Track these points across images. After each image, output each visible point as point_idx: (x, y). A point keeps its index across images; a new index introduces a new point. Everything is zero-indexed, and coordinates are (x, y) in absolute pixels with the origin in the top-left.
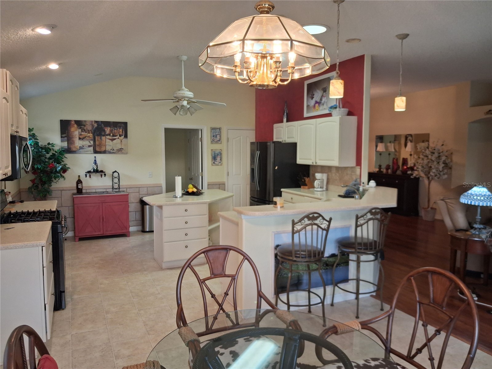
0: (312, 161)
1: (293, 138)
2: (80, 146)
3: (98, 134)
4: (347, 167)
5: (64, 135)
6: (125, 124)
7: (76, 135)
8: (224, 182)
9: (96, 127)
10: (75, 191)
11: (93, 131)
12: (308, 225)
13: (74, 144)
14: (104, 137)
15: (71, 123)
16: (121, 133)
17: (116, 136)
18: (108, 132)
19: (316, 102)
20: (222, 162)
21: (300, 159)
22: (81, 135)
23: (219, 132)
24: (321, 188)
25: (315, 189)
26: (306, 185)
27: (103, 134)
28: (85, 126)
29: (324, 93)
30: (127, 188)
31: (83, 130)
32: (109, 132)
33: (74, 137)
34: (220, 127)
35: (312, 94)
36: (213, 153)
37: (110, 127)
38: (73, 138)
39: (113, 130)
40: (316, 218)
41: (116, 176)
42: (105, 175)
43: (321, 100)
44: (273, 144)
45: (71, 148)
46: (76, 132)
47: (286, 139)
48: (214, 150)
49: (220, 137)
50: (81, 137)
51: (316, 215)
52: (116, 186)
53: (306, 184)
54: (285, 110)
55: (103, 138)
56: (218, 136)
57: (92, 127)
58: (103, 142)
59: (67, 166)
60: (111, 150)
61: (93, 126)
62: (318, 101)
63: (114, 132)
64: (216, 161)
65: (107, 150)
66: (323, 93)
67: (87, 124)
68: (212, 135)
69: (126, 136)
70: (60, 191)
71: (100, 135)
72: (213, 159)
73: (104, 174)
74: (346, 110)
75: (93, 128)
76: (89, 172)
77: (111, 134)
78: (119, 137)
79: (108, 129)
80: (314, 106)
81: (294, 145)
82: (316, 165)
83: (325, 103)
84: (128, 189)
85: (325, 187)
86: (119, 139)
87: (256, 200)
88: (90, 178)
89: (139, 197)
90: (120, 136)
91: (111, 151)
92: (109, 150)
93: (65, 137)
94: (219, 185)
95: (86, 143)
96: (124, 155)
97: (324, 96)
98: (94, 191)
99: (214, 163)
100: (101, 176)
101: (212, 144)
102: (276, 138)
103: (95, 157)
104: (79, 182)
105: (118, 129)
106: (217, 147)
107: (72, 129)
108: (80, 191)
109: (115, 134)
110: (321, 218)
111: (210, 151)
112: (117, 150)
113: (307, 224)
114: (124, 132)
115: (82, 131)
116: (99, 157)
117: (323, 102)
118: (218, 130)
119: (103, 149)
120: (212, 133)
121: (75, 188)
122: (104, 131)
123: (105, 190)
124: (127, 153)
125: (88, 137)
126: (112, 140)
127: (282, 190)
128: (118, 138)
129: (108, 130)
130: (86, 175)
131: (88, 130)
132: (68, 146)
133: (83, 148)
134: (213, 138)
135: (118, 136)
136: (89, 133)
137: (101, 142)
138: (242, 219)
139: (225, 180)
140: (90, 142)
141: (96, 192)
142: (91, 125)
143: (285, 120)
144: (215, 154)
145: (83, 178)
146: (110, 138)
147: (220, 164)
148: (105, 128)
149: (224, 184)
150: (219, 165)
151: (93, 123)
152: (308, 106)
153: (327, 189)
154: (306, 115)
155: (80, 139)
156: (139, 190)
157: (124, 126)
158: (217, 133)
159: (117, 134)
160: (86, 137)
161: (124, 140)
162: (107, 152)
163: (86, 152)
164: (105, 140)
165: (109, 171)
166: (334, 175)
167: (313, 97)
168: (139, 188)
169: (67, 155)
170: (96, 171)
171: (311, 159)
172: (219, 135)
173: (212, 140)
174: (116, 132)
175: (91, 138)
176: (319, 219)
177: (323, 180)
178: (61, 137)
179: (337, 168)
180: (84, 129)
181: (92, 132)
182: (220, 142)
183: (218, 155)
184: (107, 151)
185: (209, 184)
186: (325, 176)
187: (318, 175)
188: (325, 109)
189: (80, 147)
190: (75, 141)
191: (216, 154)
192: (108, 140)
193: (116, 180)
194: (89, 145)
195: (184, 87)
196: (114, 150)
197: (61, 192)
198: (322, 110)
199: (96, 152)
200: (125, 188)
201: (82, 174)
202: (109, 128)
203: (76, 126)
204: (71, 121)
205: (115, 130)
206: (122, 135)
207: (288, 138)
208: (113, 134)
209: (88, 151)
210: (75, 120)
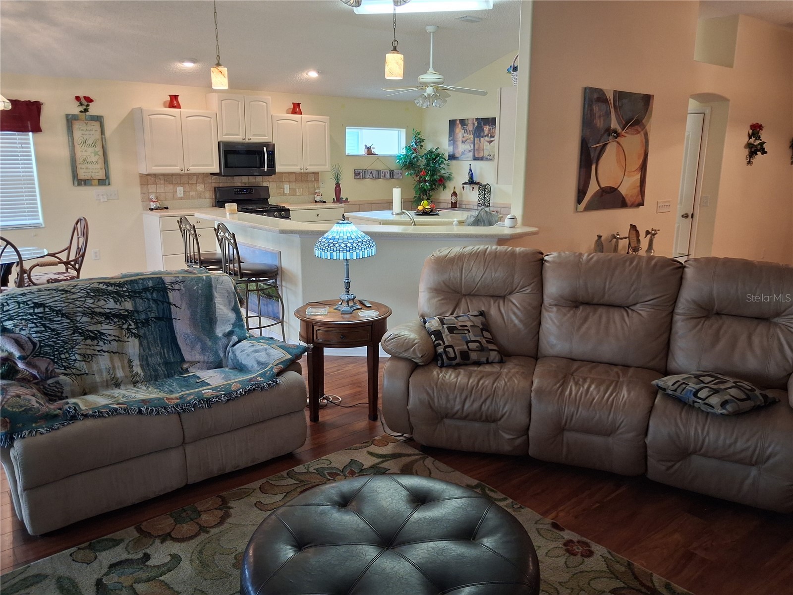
5: (451, 138)
7: (460, 137)
9: (476, 126)
13: (458, 149)
15: (456, 123)
17: (493, 137)
18: (486, 132)
22: (464, 137)
27: (482, 134)
28: (467, 125)
31: (466, 131)
37: (488, 125)
38: (457, 141)
39: (491, 129)
45: (455, 154)
46: (459, 132)
50: (464, 140)
55: (482, 139)
57: (473, 127)
58: (482, 145)
61: (474, 124)
63: (491, 131)
65: (484, 155)
67: (469, 123)
71: (479, 136)
77: (489, 135)
84: (502, 209)
86: (495, 141)
92: (487, 156)
93: (452, 140)
95: (467, 147)
104: (454, 194)
107: (457, 130)
112: (493, 155)
115: (464, 132)
116: (475, 164)
119: (481, 155)
122: (483, 130)
125: (469, 139)
126: (490, 142)
129: (487, 129)
130: (463, 187)
131: (470, 131)
132: (453, 151)
133: (465, 153)
136: (470, 134)
137: (480, 145)
140: (470, 146)
142: (472, 124)
146: (488, 139)
148: (484, 126)
151: (474, 121)
155: (463, 142)
160: (467, 139)
162: (484, 159)
163: (466, 158)
164: (483, 143)
169: (454, 162)
175: (472, 140)
178: (449, 140)
180: (466, 130)
181: (472, 133)
184: (484, 157)
189: (462, 152)
190: (458, 145)
192: (486, 143)
194: (470, 149)
196: (490, 155)
199: (475, 159)
202: (488, 127)
203: (460, 125)
204: (457, 120)
208: (491, 135)
209: (468, 157)
210: (460, 120)
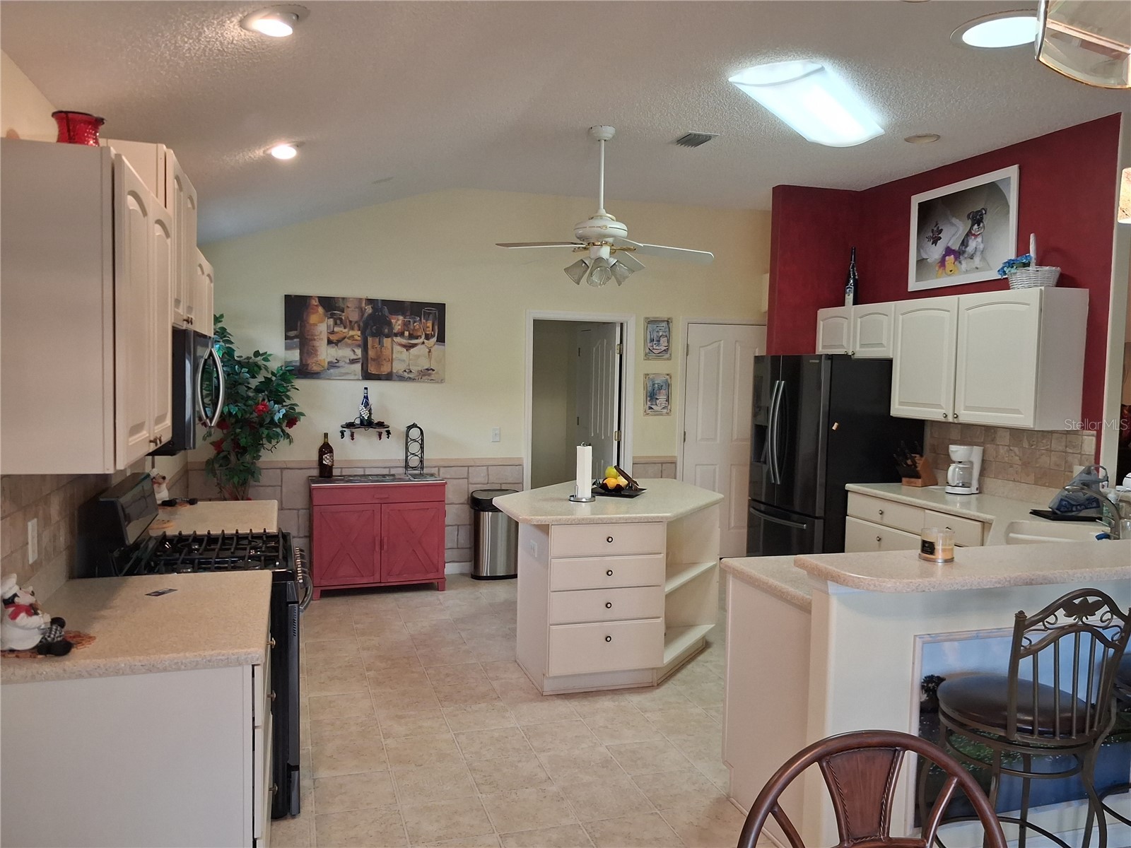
0: (944, 411)
1: (881, 345)
2: (329, 360)
3: (374, 331)
4: (1052, 432)
5: (292, 334)
6: (441, 308)
7: (321, 332)
8: (675, 457)
9: (370, 315)
10: (315, 472)
11: (362, 324)
12: (1065, 630)
13: (317, 355)
14: (390, 339)
15: (310, 303)
16: (429, 331)
17: (417, 338)
18: (396, 327)
19: (949, 251)
20: (669, 407)
21: (901, 403)
22: (333, 333)
23: (667, 330)
24: (963, 486)
25: (949, 489)
26: (916, 475)
27: (386, 331)
28: (343, 312)
29: (976, 226)
30: (439, 467)
31: (339, 321)
32: (400, 327)
33: (315, 337)
34: (669, 316)
35: (935, 229)
36: (650, 384)
37: (404, 314)
38: (315, 340)
39: (412, 323)
40: (1091, 609)
41: (414, 435)
42: (388, 433)
43: (964, 243)
44: (830, 361)
45: (308, 365)
46: (321, 326)
47: (858, 349)
48: (651, 377)
49: (668, 342)
50: (333, 338)
51: (1091, 599)
52: (414, 461)
53: (917, 472)
54: (851, 272)
55: (387, 341)
56: (664, 341)
57: (360, 314)
58: (386, 352)
59: (298, 410)
60: (405, 371)
61: (362, 311)
62: (956, 247)
63: (412, 327)
64: (656, 405)
65: (394, 371)
66: (973, 225)
67: (348, 307)
68: (649, 337)
69: (441, 339)
70: (279, 471)
71: (379, 334)
72: (649, 398)
73: (386, 431)
74: (1050, 272)
75: (362, 315)
76: (350, 425)
77: (407, 333)
78: (426, 341)
79: (398, 320)
80: (942, 263)
81: (885, 366)
82: (956, 421)
83: (978, 253)
84: (443, 471)
85: (975, 484)
86: (423, 346)
87: (763, 507)
88: (353, 439)
89: (468, 489)
90: (427, 337)
91: (405, 374)
92: (401, 372)
93: (296, 337)
94: (662, 463)
95: (345, 353)
96: (436, 385)
97: (974, 235)
98: (360, 472)
99: (651, 408)
100: (380, 435)
101: (648, 359)
102: (824, 347)
103: (366, 388)
104: (326, 449)
105: (423, 321)
106: (659, 368)
107: (313, 319)
108: (326, 472)
109: (415, 334)
110: (1106, 608)
111: (642, 378)
112: (418, 371)
113: (1063, 628)
114: (436, 327)
115: (336, 324)
116: (375, 387)
117: (970, 249)
118: (664, 324)
119: (385, 369)
120: (648, 332)
121: (316, 464)
122: (390, 324)
123: (388, 469)
124: (442, 381)
125: (349, 338)
126: (409, 347)
127: (849, 486)
128: (423, 343)
129: (400, 322)
130: (342, 433)
131: (351, 322)
132: (301, 359)
133: (337, 365)
134: (649, 345)
135: (423, 337)
136: (352, 329)
137: (381, 352)
138: (827, 593)
139: (675, 451)
140: (354, 351)
141: (364, 475)
142: (357, 310)
143: (849, 298)
144: (654, 385)
145: (334, 441)
146: (404, 341)
147: (665, 411)
148: (390, 316)
149: (674, 463)
150: (662, 415)
151: (363, 305)
152: (921, 262)
153: (980, 490)
154: (913, 285)
155: (330, 342)
156: (468, 473)
157: (438, 312)
158: (661, 334)
159: (419, 334)
160: (344, 338)
161: (437, 349)
162: (395, 377)
163: (344, 377)
164: (390, 347)
165: (398, 424)
166: (1002, 450)
167: (940, 238)
168: (468, 467)
169: (299, 383)
170: (367, 424)
171: (939, 406)
172: (666, 336)
173: (648, 350)
174: (418, 327)
175: (356, 340)
176: (1099, 613)
177: (971, 463)
178: (287, 338)
179: (1017, 433)
180: (341, 319)
181: (359, 326)
182: (667, 356)
183: (660, 388)
184: (394, 375)
185: (637, 461)
186: (975, 454)
187: (957, 451)
188: (977, 268)
189: (329, 363)
190: (318, 349)
191: (656, 385)
192: (397, 348)
193: (414, 448)
194: (352, 358)
195: (603, 211)
196: (411, 371)
197: (282, 473)
198: (967, 272)
199: (367, 376)
200: (435, 467)
201: (333, 429)
202: (401, 318)
203: (321, 310)
204: (310, 297)
205: (415, 322)
206: (433, 336)
207: (862, 346)
208: (409, 333)
209: (348, 373)
210: (319, 297)
